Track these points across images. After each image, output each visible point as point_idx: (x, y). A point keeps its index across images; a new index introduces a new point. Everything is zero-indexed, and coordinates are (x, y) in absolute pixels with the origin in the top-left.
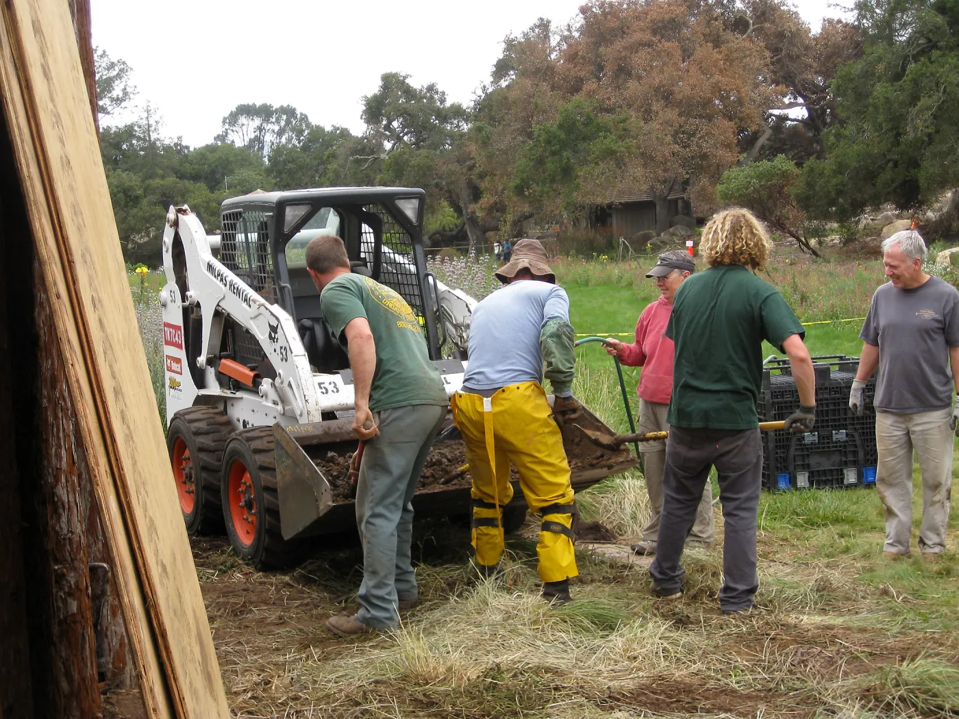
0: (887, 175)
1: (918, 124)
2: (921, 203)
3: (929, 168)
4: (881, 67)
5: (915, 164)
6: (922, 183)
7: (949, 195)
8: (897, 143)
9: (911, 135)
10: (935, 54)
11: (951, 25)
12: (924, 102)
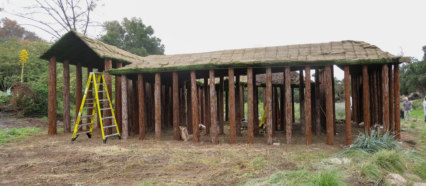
0: (403, 91)
1: (407, 84)
2: (408, 95)
3: (409, 90)
4: (402, 76)
5: (407, 89)
6: (408, 92)
7: (412, 94)
8: (404, 87)
9: (407, 86)
10: (410, 74)
11: (412, 70)
12: (408, 81)
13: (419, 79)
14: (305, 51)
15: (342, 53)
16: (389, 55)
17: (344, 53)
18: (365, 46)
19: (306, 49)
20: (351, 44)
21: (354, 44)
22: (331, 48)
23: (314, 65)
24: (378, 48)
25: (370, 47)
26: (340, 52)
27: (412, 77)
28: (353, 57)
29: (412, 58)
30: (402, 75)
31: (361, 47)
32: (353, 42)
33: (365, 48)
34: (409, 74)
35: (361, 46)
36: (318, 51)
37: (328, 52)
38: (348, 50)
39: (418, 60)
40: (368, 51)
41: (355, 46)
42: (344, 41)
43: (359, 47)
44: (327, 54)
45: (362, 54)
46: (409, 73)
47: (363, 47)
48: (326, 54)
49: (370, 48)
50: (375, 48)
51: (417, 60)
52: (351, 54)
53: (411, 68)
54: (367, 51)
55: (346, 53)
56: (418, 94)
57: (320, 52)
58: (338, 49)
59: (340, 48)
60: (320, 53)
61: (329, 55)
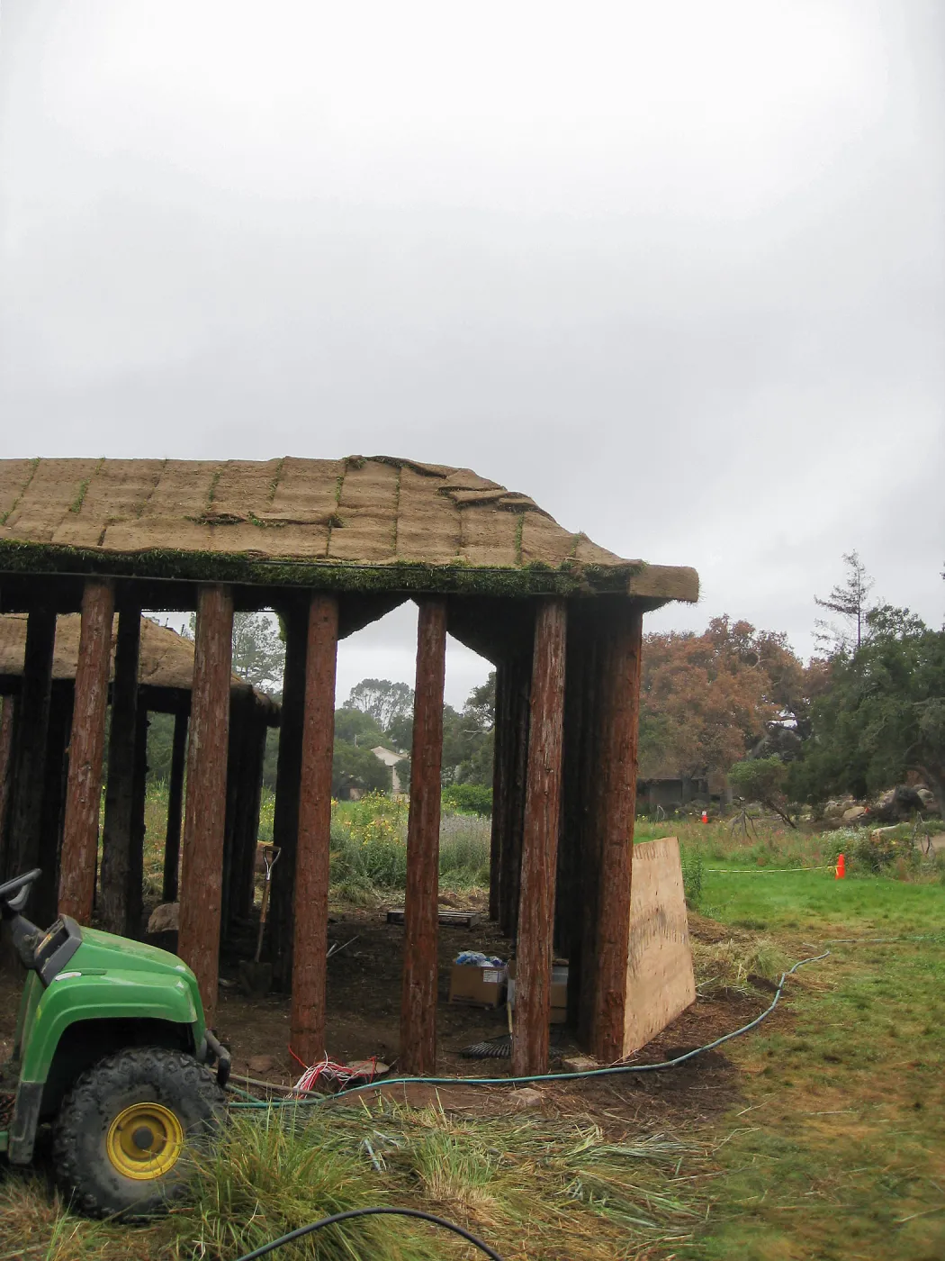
0: (845, 775)
1: (866, 742)
2: (871, 795)
3: (872, 774)
4: (844, 701)
5: (864, 767)
6: (868, 781)
7: (891, 791)
8: (853, 753)
9: (862, 748)
10: (881, 694)
12: (871, 726)
13: (926, 721)
14: (118, 494)
15: (319, 523)
16: (582, 550)
17: (332, 522)
18: (462, 495)
19: (126, 486)
20: (393, 480)
21: (413, 479)
22: (269, 493)
23: (134, 576)
24: (535, 509)
25: (492, 501)
26: (308, 517)
27: (891, 707)
28: (374, 550)
29: (897, 613)
30: (844, 695)
31: (444, 499)
32: (405, 470)
33: (462, 506)
34: (875, 692)
35: (445, 491)
36: (190, 503)
37: (243, 513)
38: (362, 510)
39: (928, 627)
40: (475, 523)
41: (411, 488)
42: (360, 458)
43: (431, 497)
44: (231, 523)
45: (430, 536)
46: (879, 687)
47: (455, 499)
48: (228, 521)
49: (489, 508)
50: (521, 507)
51: (920, 625)
52: (367, 529)
53: (886, 664)
54: (467, 520)
55: (346, 521)
56: (922, 793)
57: (198, 505)
58: (310, 500)
59: (324, 493)
60: (192, 515)
61: (241, 526)
